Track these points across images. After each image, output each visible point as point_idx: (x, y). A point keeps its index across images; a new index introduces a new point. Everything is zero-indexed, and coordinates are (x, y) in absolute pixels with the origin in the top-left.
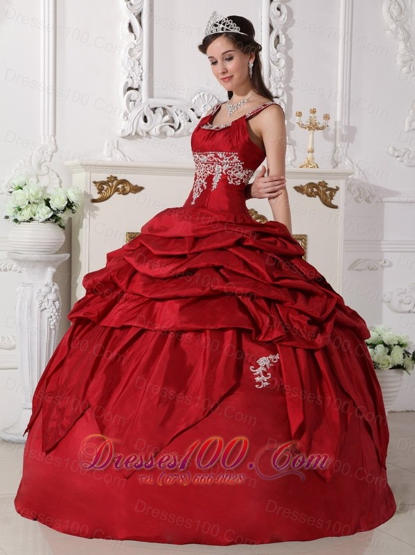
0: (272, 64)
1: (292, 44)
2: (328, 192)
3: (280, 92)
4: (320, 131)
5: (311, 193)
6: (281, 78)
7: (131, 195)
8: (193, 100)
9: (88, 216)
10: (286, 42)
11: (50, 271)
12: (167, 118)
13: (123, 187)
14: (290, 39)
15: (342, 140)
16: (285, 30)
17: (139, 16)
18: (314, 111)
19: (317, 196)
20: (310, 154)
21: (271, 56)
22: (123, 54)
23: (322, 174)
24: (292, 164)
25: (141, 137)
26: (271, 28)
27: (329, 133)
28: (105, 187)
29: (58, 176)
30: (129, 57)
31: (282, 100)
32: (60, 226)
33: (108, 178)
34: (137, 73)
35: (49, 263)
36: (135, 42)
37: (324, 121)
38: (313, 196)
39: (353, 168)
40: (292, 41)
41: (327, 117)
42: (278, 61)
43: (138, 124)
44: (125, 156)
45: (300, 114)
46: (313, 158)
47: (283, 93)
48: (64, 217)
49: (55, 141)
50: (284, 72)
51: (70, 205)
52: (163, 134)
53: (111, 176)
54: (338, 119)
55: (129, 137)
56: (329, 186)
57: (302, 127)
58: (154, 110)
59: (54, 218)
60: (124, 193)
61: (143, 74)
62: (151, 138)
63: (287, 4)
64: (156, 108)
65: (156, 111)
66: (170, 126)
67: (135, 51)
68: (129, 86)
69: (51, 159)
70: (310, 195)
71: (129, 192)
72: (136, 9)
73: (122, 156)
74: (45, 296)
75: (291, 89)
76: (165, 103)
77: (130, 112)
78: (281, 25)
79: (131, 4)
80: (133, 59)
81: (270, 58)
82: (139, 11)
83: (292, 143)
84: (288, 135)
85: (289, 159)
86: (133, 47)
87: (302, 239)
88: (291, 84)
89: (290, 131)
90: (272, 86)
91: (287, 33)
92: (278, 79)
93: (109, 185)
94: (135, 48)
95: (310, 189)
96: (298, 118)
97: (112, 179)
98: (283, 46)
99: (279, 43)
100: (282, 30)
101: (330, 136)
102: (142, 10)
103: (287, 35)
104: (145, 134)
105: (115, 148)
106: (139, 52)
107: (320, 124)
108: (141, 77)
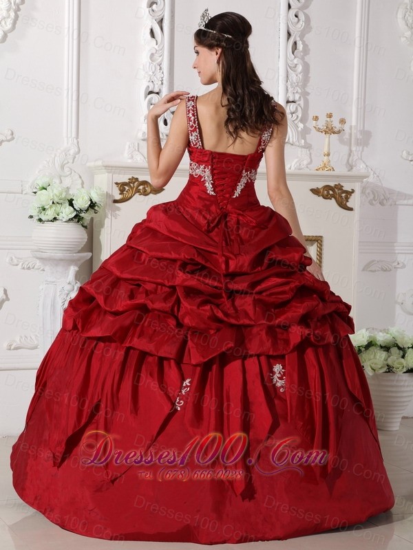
0: (289, 70)
1: (309, 49)
2: (343, 195)
3: (297, 97)
4: (336, 135)
5: (327, 196)
6: (298, 83)
7: (151, 195)
9: (110, 216)
10: (303, 48)
11: (73, 270)
13: (144, 188)
14: (307, 45)
15: (358, 144)
16: (302, 37)
17: (161, 22)
18: (330, 116)
19: (333, 199)
20: (326, 157)
21: (289, 62)
22: (144, 58)
23: (338, 177)
24: (307, 167)
26: (289, 34)
27: (344, 137)
28: (127, 188)
29: (80, 177)
30: (150, 61)
31: (299, 104)
32: (83, 226)
33: (129, 179)
34: (158, 77)
35: (71, 262)
36: (156, 47)
37: (340, 125)
38: (329, 198)
39: (368, 171)
40: (310, 47)
41: (343, 121)
42: (296, 67)
45: (316, 118)
46: (329, 161)
47: (300, 97)
48: (86, 217)
49: (78, 143)
50: (301, 77)
51: (92, 205)
53: (133, 177)
54: (354, 123)
56: (344, 189)
57: (318, 131)
59: (77, 218)
60: (145, 193)
61: (164, 79)
63: (305, 11)
67: (156, 56)
68: (150, 90)
69: (74, 160)
70: (325, 197)
71: (150, 193)
72: (158, 15)
73: (143, 158)
74: (68, 294)
75: (308, 94)
78: (299, 31)
79: (153, 10)
80: (154, 63)
81: (287, 64)
82: (161, 17)
83: (308, 147)
84: (304, 138)
85: (305, 162)
86: (154, 52)
87: (318, 240)
88: (307, 90)
89: (307, 136)
90: (290, 91)
91: (305, 39)
92: (295, 84)
93: (130, 186)
94: (156, 53)
95: (326, 192)
96: (314, 122)
97: (134, 181)
98: (301, 52)
99: (296, 49)
100: (299, 37)
101: (346, 140)
102: (163, 16)
103: (305, 41)
104: (165, 137)
105: (135, 150)
106: (160, 57)
107: (336, 128)
108: (162, 81)
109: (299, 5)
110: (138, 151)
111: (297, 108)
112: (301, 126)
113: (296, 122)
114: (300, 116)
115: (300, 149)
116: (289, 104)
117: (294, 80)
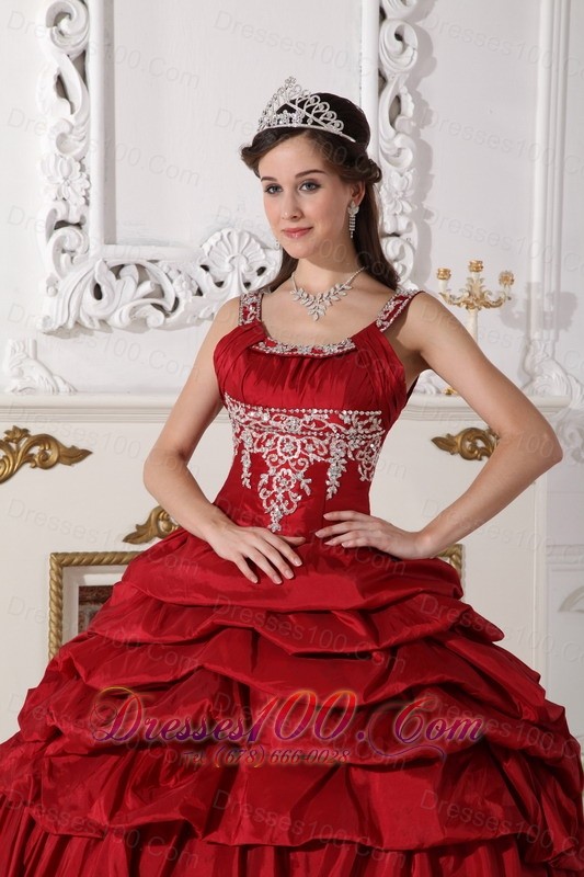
0: (383, 161)
1: (430, 112)
3: (402, 224)
4: (492, 309)
5: (472, 452)
6: (404, 191)
7: (61, 469)
8: (206, 248)
10: (415, 110)
12: (147, 287)
13: (44, 452)
14: (426, 104)
15: (544, 325)
16: (413, 83)
17: (81, 60)
18: (477, 267)
21: (383, 144)
22: (46, 146)
24: (430, 381)
25: (88, 331)
26: (383, 80)
27: (514, 310)
28: (2, 453)
30: (57, 151)
31: (408, 241)
33: (7, 432)
34: (78, 189)
36: (71, 118)
37: (501, 288)
38: (476, 458)
39: (569, 387)
40: (431, 107)
41: (507, 279)
42: (398, 155)
43: (80, 304)
44: (51, 374)
45: (445, 275)
47: (409, 225)
50: (410, 177)
52: (138, 323)
53: (15, 428)
54: (535, 278)
55: (62, 332)
57: (451, 303)
58: (117, 270)
60: (45, 464)
61: (91, 192)
62: (111, 332)
63: (420, 24)
64: (122, 266)
65: (123, 272)
66: (155, 305)
67: (72, 139)
68: (60, 217)
70: (468, 456)
71: (58, 461)
72: (73, 45)
73: (45, 375)
75: (428, 214)
76: (143, 254)
77: (63, 276)
78: (406, 72)
79: (61, 32)
80: (68, 157)
81: (378, 149)
82: (80, 47)
86: (66, 129)
87: (452, 552)
88: (426, 204)
90: (385, 209)
91: (419, 89)
92: (397, 193)
93: (10, 448)
94: (71, 132)
95: (468, 444)
96: (441, 282)
97: (18, 436)
98: (411, 119)
99: (399, 113)
100: (406, 84)
101: (517, 316)
102: (87, 45)
103: (419, 95)
104: (97, 325)
105: (28, 356)
106: (80, 141)
107: (490, 294)
108: (86, 197)
109: (405, 11)
110: (36, 358)
111: (402, 249)
114: (410, 266)
116: (385, 240)
117: (396, 185)
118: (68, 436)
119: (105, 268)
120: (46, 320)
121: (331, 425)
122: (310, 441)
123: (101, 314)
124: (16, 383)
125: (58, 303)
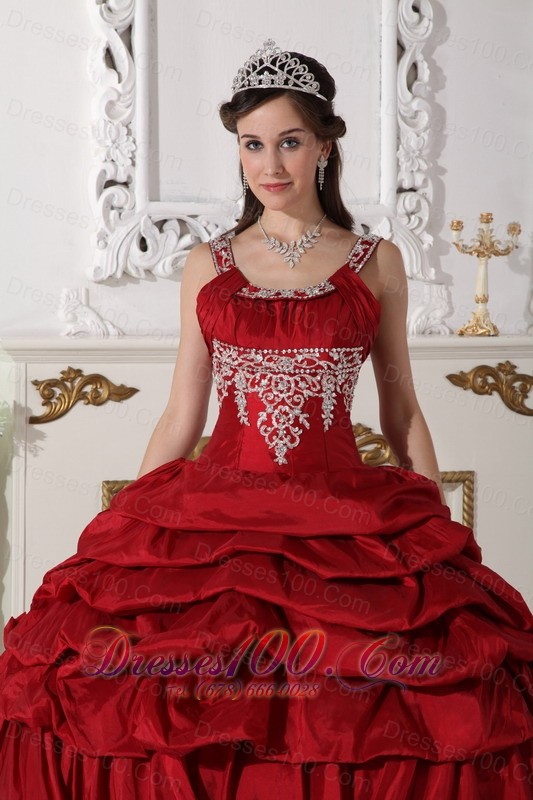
0: (401, 123)
1: (445, 78)
2: (517, 384)
3: (419, 180)
4: (501, 257)
5: (483, 387)
6: (420, 150)
7: (111, 404)
9: (22, 452)
10: (431, 76)
12: (187, 240)
13: (95, 390)
14: (440, 70)
16: (428, 51)
17: (127, 34)
18: (487, 219)
19: (495, 393)
20: (480, 306)
21: (402, 108)
22: (95, 112)
23: (505, 347)
24: (444, 323)
25: (135, 280)
26: (401, 49)
28: (58, 391)
30: (106, 117)
31: (424, 196)
33: (63, 373)
34: (125, 151)
36: (119, 87)
37: (509, 237)
38: (486, 393)
40: (445, 73)
41: (514, 229)
42: (415, 117)
43: (127, 256)
44: (102, 319)
45: (458, 226)
46: (487, 314)
47: (425, 181)
50: (426, 137)
53: (70, 368)
55: (111, 281)
56: (519, 371)
57: (463, 251)
58: (161, 225)
60: (97, 401)
61: (137, 154)
62: (155, 280)
64: (165, 221)
65: (166, 227)
67: (120, 106)
68: (109, 177)
70: (479, 391)
71: (108, 399)
72: (121, 19)
73: (97, 320)
75: (443, 171)
76: (183, 210)
77: (112, 231)
78: (421, 41)
79: (110, 9)
80: (116, 122)
81: (397, 112)
82: (127, 23)
83: (444, 280)
84: (437, 265)
85: (439, 314)
86: (114, 97)
87: (466, 479)
88: (441, 162)
89: (441, 257)
90: (403, 167)
91: (434, 57)
92: (414, 152)
93: (65, 386)
94: (119, 99)
95: (479, 380)
96: (455, 233)
97: (72, 375)
98: (426, 85)
99: (416, 78)
100: (423, 52)
101: (523, 263)
102: (133, 19)
103: (434, 62)
104: (143, 274)
105: (81, 303)
106: (127, 107)
107: (499, 243)
108: (132, 159)
110: (88, 305)
111: (419, 203)
112: (428, 239)
113: (417, 232)
114: (426, 219)
115: (426, 288)
116: (403, 195)
117: (413, 144)
118: (118, 375)
119: (150, 223)
120: (97, 270)
121: (322, 363)
122: (303, 379)
123: (146, 265)
124: (70, 328)
125: (108, 255)
